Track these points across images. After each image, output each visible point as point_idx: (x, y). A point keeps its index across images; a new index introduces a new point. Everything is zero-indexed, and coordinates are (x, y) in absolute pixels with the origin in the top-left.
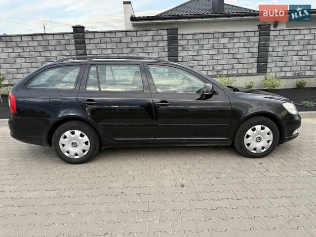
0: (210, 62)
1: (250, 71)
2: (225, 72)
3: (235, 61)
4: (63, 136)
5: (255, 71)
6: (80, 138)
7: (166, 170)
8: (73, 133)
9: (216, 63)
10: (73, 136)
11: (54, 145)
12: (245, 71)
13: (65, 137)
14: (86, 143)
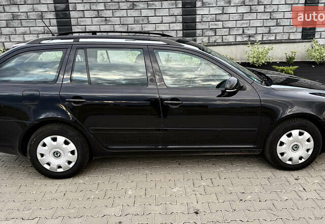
0: (239, 24)
1: (292, 37)
2: (259, 38)
3: (273, 23)
4: (41, 143)
5: (299, 36)
6: (64, 146)
7: (177, 188)
8: (55, 140)
9: (248, 26)
10: (55, 143)
11: (30, 156)
12: (286, 37)
13: (44, 145)
14: (73, 152)
